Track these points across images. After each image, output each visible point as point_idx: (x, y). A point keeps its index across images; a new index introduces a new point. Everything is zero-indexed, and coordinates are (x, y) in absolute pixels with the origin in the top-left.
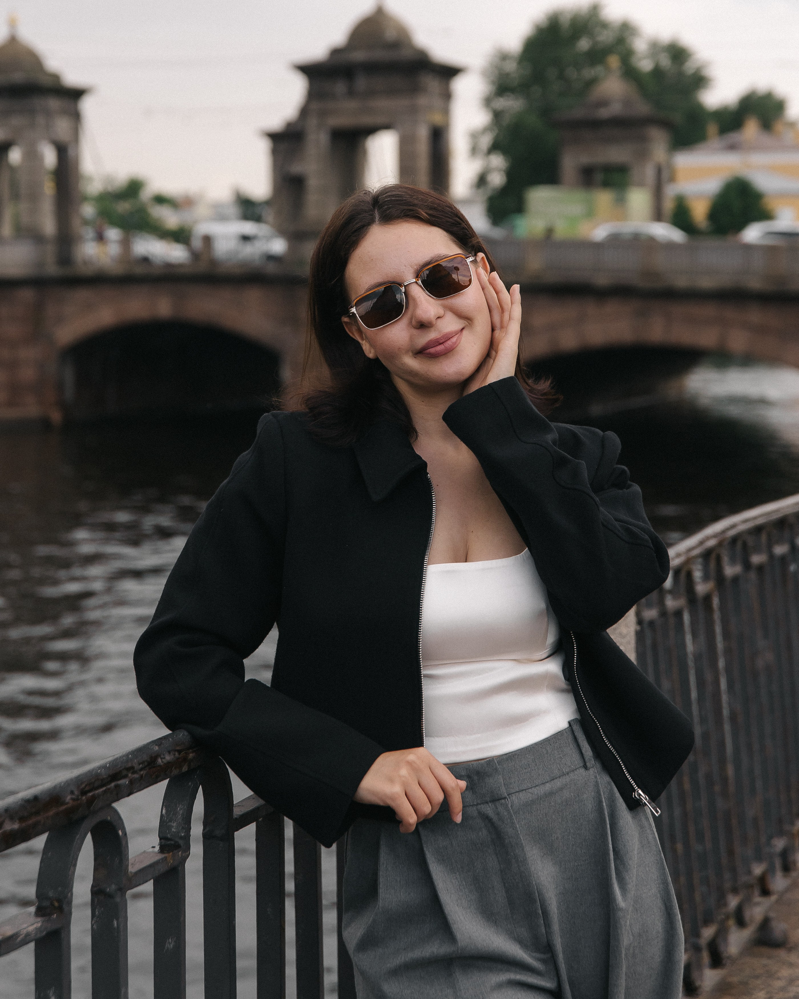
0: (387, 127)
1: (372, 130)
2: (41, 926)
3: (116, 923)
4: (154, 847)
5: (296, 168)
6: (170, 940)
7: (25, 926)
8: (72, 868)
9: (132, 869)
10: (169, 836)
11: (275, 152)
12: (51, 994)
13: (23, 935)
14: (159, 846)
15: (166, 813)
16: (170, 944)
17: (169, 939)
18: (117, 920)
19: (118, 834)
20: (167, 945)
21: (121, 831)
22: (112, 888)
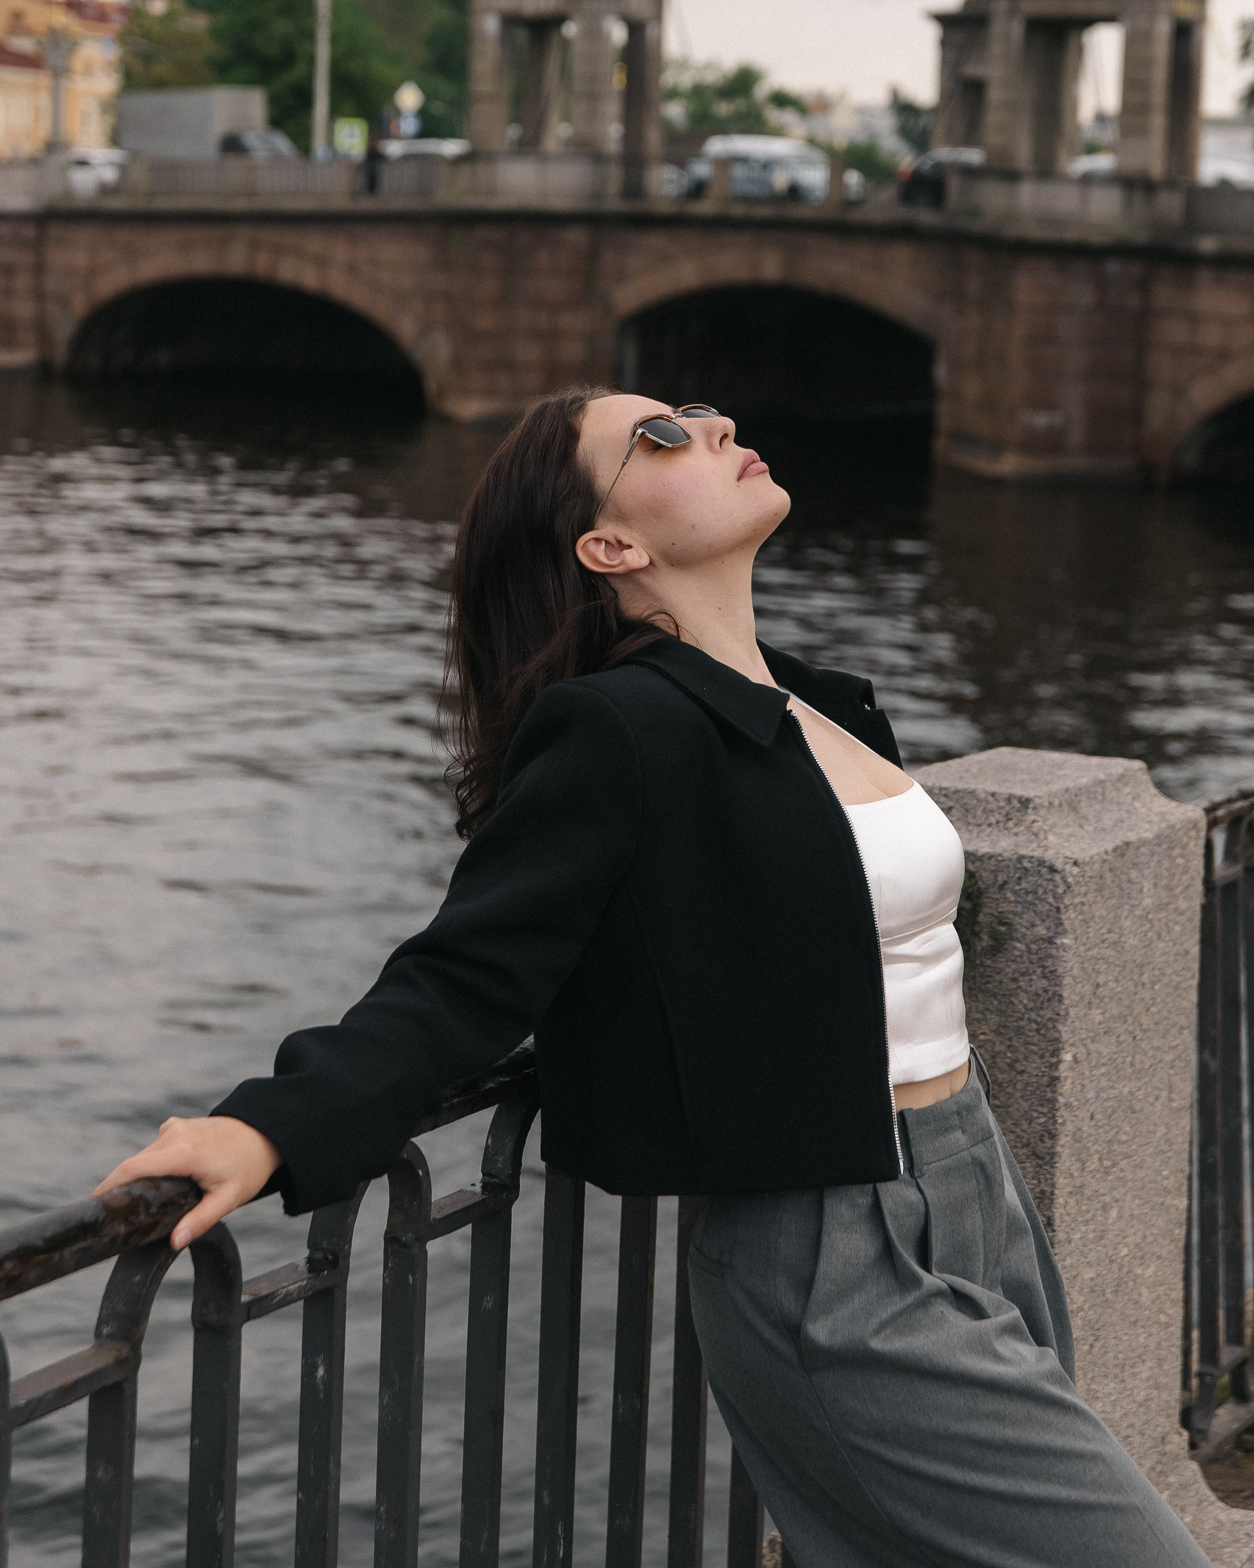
0: (1109, 19)
1: (1087, 22)
2: (306, 1285)
3: (411, 1279)
4: (473, 1185)
5: (973, 70)
6: (488, 1298)
7: (286, 1284)
8: (351, 1216)
9: (435, 1214)
10: (493, 1172)
11: (945, 44)
12: (320, 1362)
13: (282, 1296)
14: (481, 1184)
15: (492, 1144)
16: (488, 1303)
17: (487, 1296)
18: (413, 1275)
19: (418, 1174)
20: (485, 1303)
21: (422, 1171)
22: (407, 1237)
